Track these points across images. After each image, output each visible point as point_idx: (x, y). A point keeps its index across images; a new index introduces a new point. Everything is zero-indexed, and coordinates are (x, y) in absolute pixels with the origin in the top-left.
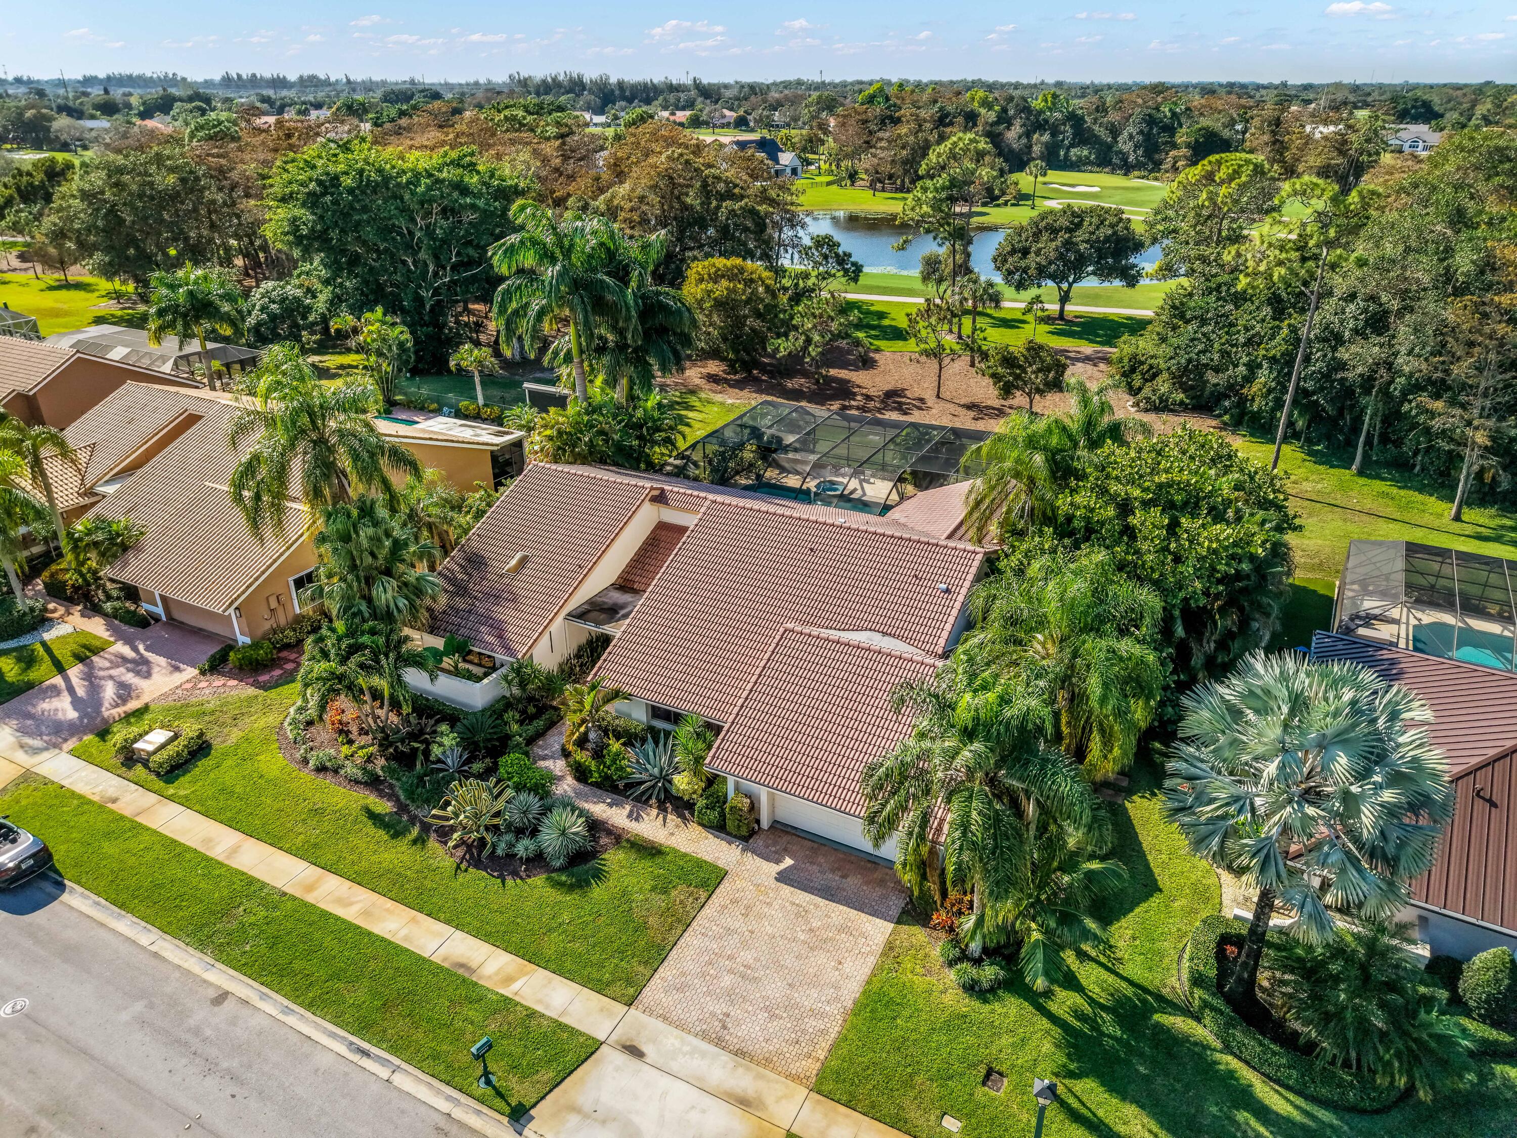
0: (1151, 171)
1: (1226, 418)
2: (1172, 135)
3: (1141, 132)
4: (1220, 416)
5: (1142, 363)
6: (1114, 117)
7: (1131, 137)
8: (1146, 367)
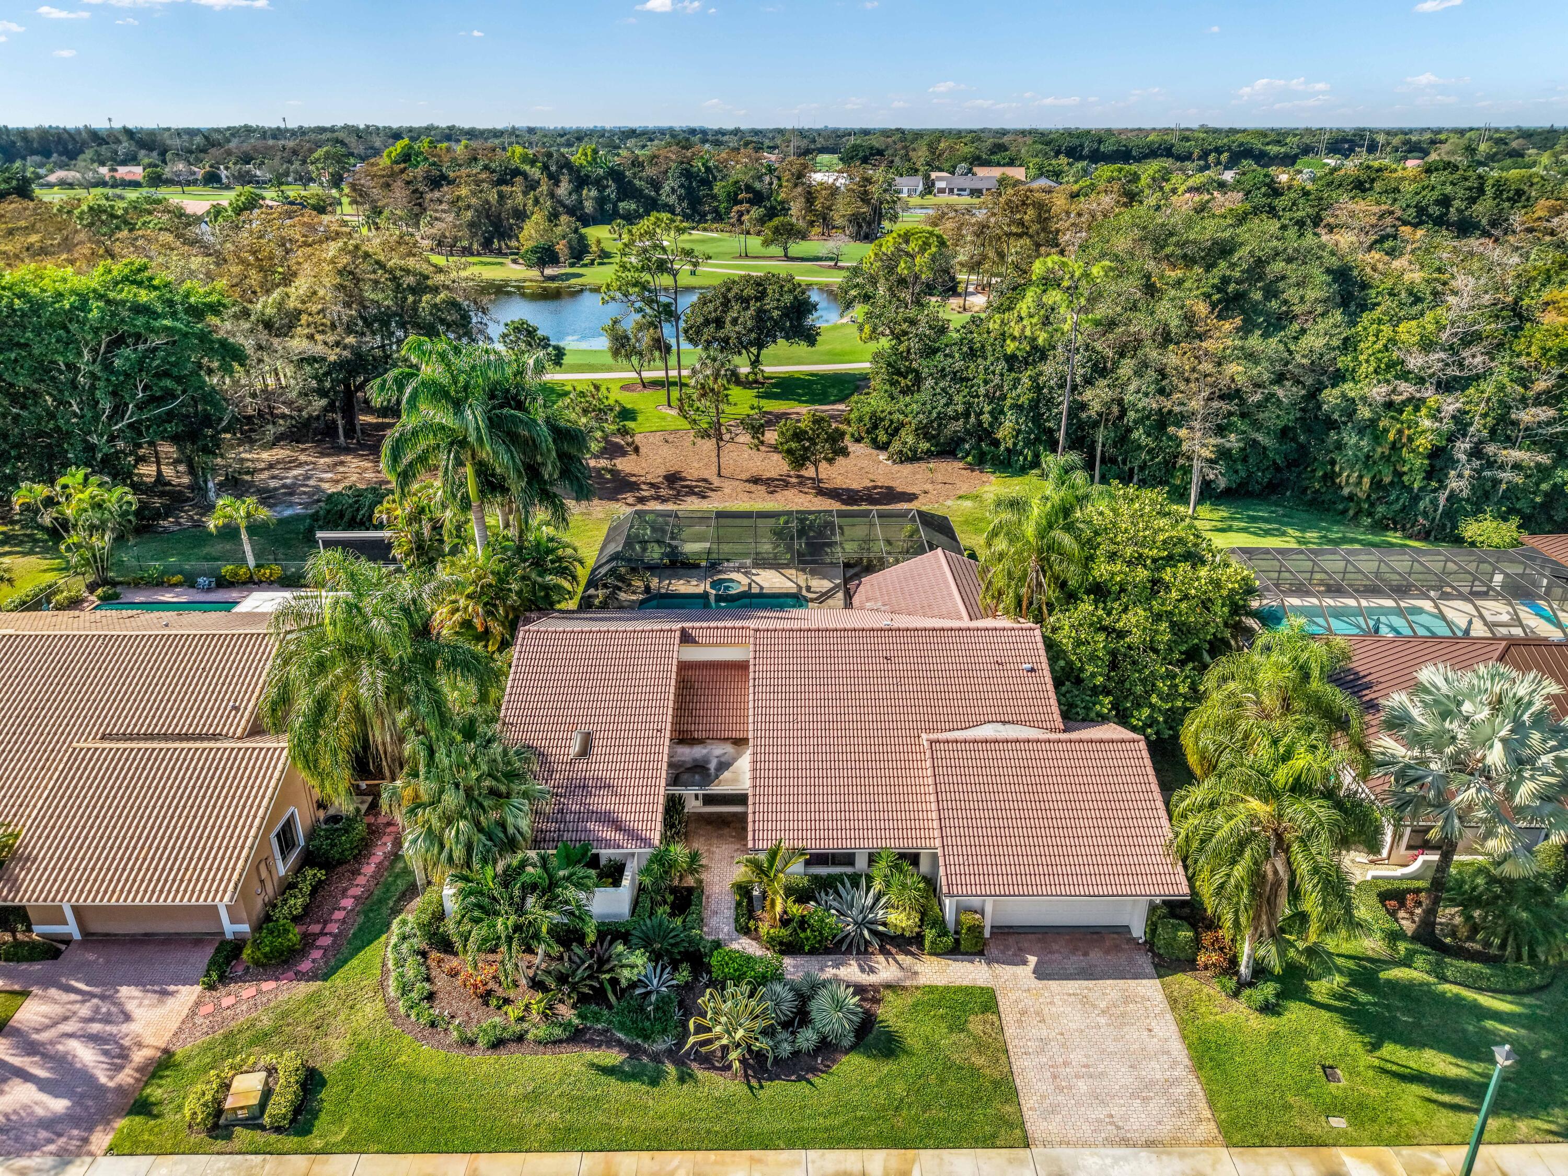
0: (699, 222)
1: (969, 459)
2: (711, 189)
3: (682, 186)
4: (963, 458)
5: (882, 420)
6: (650, 171)
7: (673, 190)
8: (887, 423)
